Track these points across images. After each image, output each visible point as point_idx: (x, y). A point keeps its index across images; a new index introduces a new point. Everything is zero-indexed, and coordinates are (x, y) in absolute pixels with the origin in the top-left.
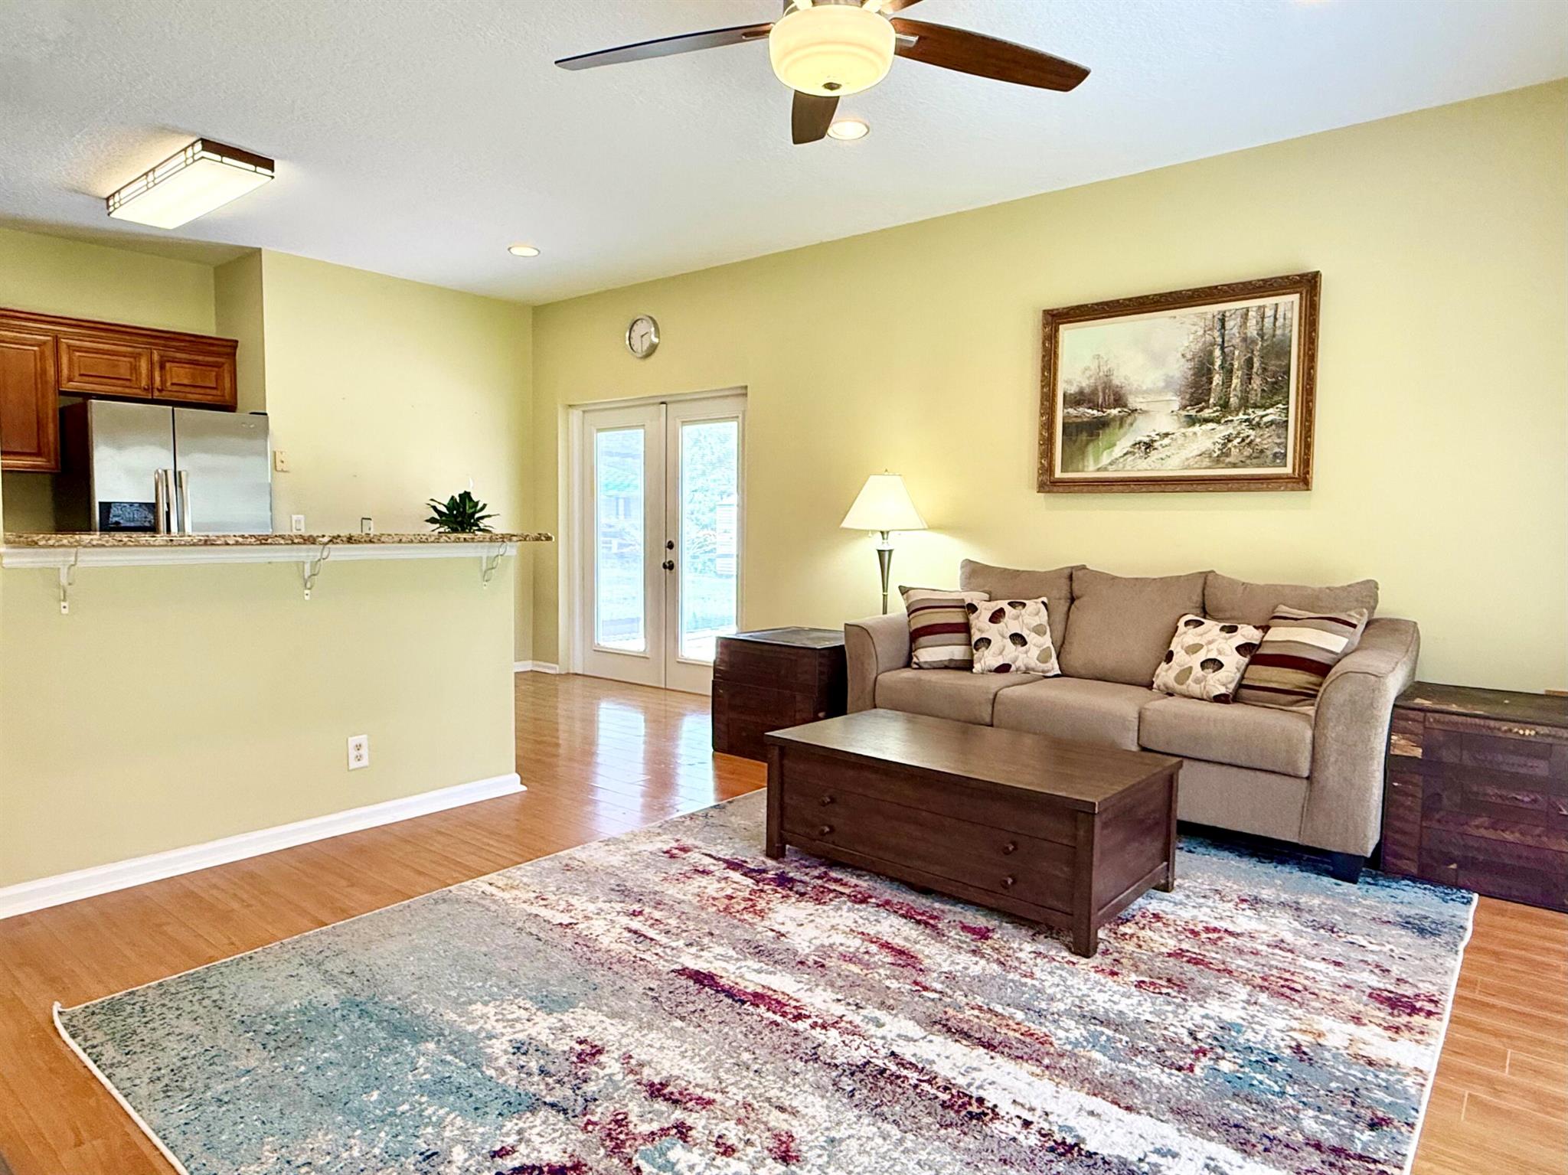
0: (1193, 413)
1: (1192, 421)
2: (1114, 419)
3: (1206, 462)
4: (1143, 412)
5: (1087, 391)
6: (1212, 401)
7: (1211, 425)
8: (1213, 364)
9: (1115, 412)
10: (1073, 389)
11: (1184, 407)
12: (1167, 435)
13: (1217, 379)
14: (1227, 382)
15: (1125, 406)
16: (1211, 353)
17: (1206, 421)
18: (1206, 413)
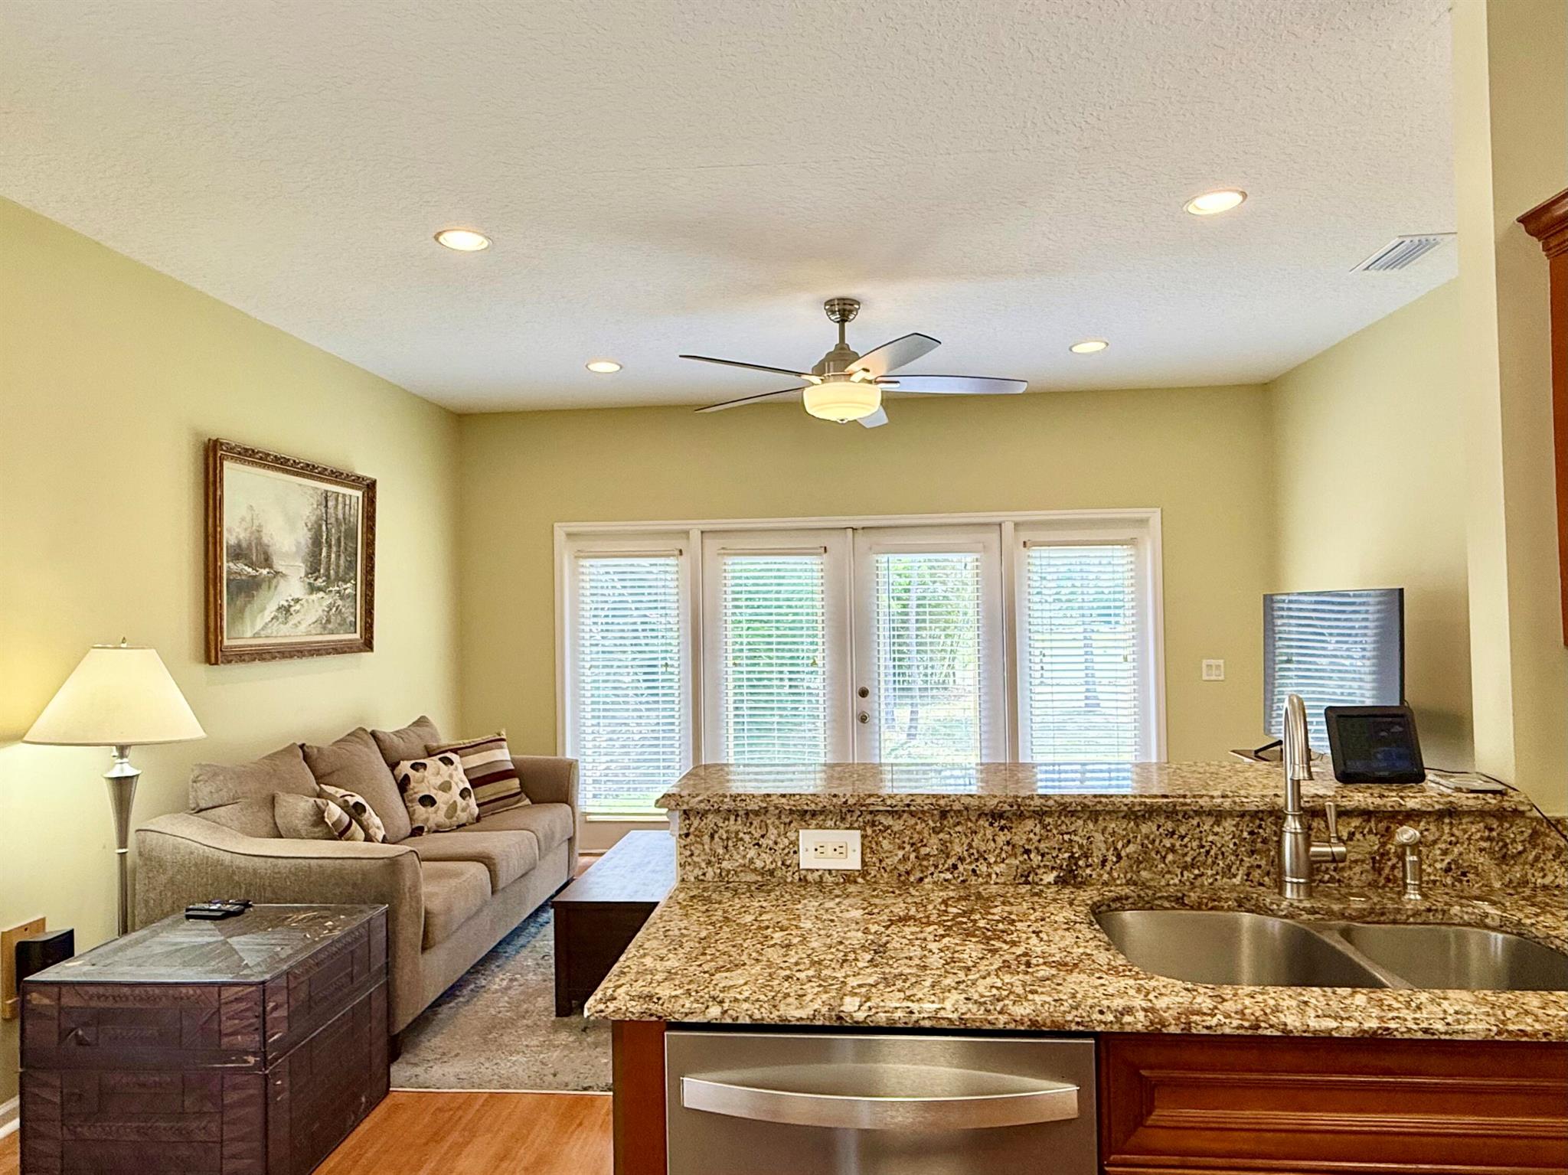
0: (312, 581)
1: (313, 589)
2: (263, 580)
3: (319, 630)
4: (284, 576)
5: (244, 545)
6: (322, 571)
7: (321, 594)
8: (322, 537)
9: (265, 572)
10: (233, 541)
11: (306, 575)
12: (297, 601)
13: (324, 550)
14: (329, 556)
15: (271, 567)
16: (321, 526)
17: (319, 589)
18: (320, 583)
